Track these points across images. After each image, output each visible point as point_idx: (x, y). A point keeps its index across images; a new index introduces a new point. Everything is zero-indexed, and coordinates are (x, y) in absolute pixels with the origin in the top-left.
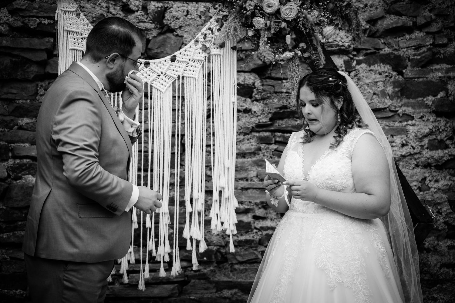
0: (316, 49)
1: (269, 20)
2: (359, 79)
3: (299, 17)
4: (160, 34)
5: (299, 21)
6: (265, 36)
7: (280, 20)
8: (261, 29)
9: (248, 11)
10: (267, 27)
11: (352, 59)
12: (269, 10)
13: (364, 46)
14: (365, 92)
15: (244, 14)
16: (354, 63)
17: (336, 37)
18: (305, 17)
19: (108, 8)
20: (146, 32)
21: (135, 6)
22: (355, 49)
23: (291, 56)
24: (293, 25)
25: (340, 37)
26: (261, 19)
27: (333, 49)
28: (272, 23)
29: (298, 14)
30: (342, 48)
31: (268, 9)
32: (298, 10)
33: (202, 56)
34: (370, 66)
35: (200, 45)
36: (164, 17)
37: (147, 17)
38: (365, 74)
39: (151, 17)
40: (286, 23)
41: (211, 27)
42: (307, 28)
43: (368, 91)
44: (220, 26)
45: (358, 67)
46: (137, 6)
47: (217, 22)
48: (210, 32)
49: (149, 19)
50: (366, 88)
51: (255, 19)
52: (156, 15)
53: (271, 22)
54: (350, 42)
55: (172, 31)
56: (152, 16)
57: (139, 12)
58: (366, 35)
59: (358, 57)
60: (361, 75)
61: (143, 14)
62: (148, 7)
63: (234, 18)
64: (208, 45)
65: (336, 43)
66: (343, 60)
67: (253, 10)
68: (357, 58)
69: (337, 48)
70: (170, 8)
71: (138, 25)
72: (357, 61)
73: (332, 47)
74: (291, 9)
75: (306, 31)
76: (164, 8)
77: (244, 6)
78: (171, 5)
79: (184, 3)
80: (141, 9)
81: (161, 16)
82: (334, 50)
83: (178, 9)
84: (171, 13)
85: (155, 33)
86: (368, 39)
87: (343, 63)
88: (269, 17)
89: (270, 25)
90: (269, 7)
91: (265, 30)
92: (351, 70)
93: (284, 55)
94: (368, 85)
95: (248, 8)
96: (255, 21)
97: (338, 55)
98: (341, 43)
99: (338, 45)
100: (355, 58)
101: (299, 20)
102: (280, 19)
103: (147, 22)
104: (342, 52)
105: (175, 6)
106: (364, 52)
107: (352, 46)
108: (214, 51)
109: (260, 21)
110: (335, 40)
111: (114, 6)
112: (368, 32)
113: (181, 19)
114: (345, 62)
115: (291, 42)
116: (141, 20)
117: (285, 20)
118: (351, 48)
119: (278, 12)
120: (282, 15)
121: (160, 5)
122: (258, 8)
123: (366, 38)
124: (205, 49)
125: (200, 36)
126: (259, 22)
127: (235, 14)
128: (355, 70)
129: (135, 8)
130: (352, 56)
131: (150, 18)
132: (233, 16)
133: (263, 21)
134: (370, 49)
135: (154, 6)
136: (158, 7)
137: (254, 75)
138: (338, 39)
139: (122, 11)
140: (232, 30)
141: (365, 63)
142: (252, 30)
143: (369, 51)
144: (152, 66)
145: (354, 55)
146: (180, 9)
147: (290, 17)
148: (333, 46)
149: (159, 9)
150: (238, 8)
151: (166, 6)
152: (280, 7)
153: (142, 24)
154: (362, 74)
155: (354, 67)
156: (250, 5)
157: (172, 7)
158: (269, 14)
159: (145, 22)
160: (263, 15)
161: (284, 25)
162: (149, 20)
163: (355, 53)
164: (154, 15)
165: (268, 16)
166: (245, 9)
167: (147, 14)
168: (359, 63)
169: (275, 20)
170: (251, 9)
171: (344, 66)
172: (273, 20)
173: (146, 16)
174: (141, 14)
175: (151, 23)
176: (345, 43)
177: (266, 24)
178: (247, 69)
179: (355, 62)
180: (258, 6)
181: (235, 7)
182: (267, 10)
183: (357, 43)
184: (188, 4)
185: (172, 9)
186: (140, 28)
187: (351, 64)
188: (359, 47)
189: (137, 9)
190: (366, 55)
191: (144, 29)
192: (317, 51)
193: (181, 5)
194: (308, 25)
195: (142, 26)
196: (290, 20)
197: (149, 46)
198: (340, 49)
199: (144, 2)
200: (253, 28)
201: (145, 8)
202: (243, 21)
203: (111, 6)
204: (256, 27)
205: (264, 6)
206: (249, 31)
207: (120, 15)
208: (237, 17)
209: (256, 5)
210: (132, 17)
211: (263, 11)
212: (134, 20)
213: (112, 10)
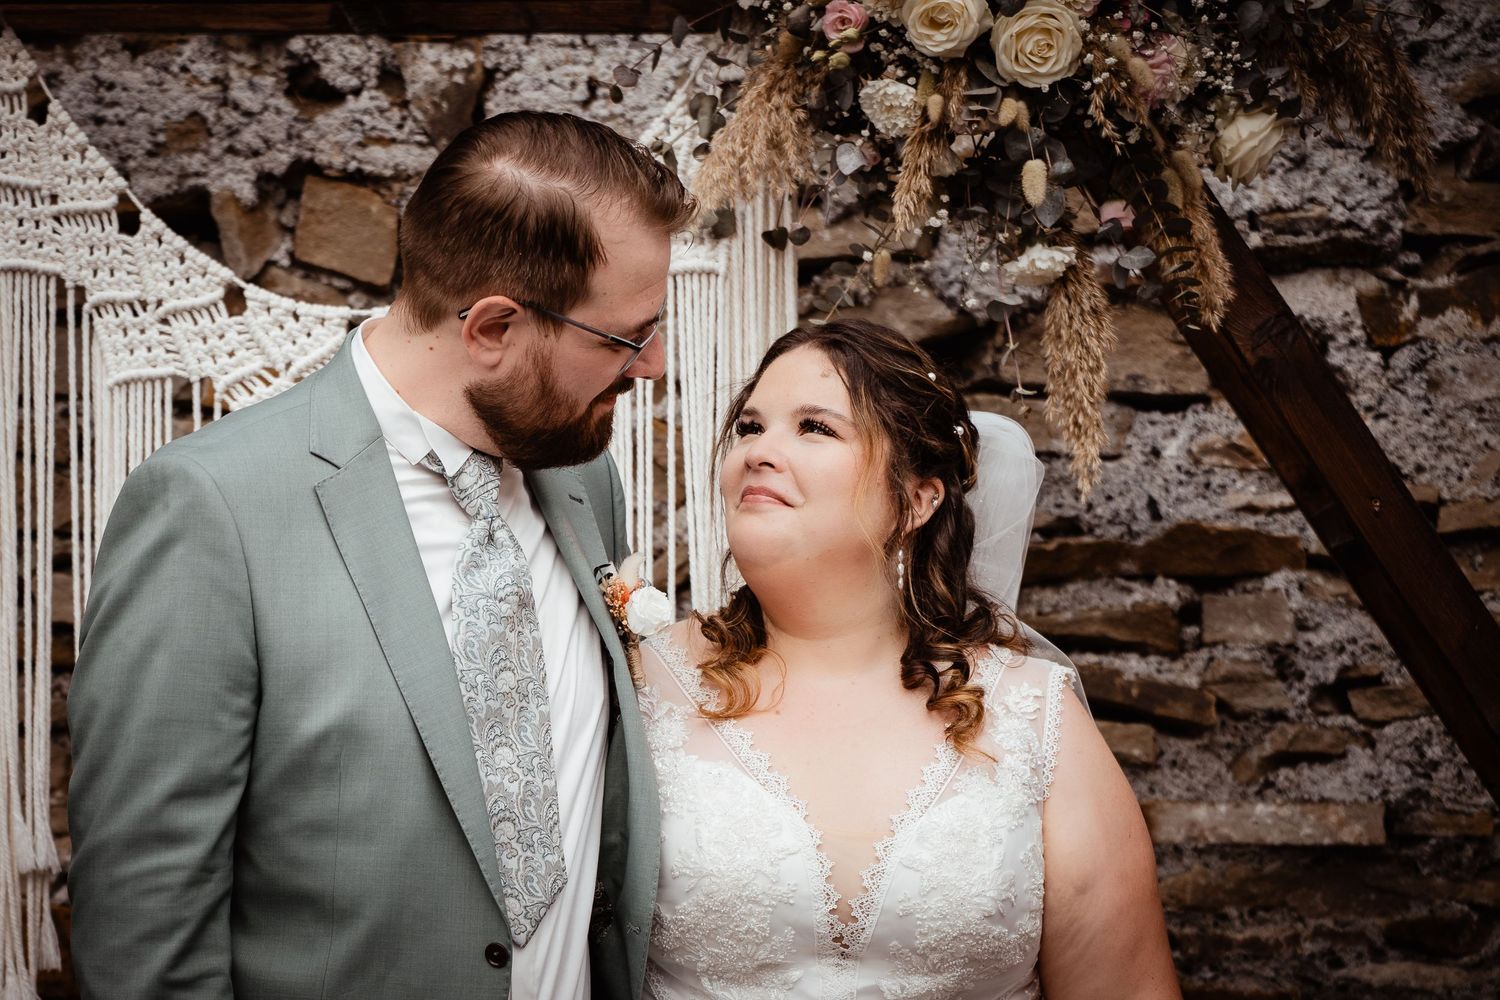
0: (1182, 229)
1: (939, 91)
2: (1433, 385)
3: (1087, 72)
5: (1091, 91)
6: (917, 169)
7: (993, 90)
8: (901, 139)
9: (833, 50)
10: (927, 127)
11: (1397, 286)
12: (937, 43)
13: (1457, 224)
14: (1466, 447)
15: (815, 67)
16: (1410, 308)
17: (1317, 184)
19: (223, 82)
20: (396, 187)
21: (344, 68)
22: (1409, 241)
23: (1061, 269)
24: (1062, 111)
25: (1337, 183)
26: (902, 88)
27: (1302, 240)
28: (953, 106)
29: (1081, 56)
30: (1348, 234)
31: (929, 37)
34: (1487, 322)
37: (404, 119)
38: (1462, 361)
39: (419, 116)
40: (1022, 105)
41: (668, 140)
42: (1129, 126)
43: (1480, 441)
44: (705, 130)
45: (1426, 327)
46: (357, 70)
47: (693, 112)
49: (409, 125)
50: (1472, 425)
51: (871, 89)
52: (445, 105)
53: (947, 98)
54: (1389, 206)
56: (425, 112)
57: (365, 94)
58: (1467, 173)
59: (1431, 279)
60: (1444, 363)
61: (385, 104)
62: (407, 74)
63: (770, 89)
65: (1317, 211)
66: (1352, 291)
67: (860, 47)
68: (1423, 283)
69: (1324, 236)
70: (507, 74)
71: (359, 154)
72: (1423, 295)
73: (1298, 233)
74: (1048, 32)
75: (1124, 138)
76: (479, 70)
77: (816, 26)
78: (514, 57)
79: (573, 46)
80: (373, 82)
81: (469, 110)
82: (1310, 246)
83: (544, 76)
84: (515, 92)
86: (1475, 188)
87: (1352, 306)
88: (938, 78)
89: (945, 114)
90: (935, 24)
91: (922, 139)
92: (1393, 341)
93: (1025, 262)
94: (1481, 410)
95: (834, 38)
96: (870, 97)
97: (1329, 272)
98: (1339, 214)
99: (1325, 223)
100: (1412, 282)
101: (1088, 85)
102: (991, 84)
103: (403, 142)
104: (1347, 253)
105: (532, 61)
106: (1459, 252)
107: (1398, 225)
109: (896, 96)
110: (1312, 200)
111: (248, 74)
112: (1473, 156)
114: (1363, 302)
115: (1049, 195)
116: (374, 134)
117: (1014, 89)
118: (1390, 236)
120: (1005, 63)
121: (464, 57)
122: (883, 32)
123: (1465, 185)
126: (892, 102)
127: (774, 68)
128: (1416, 340)
129: (344, 80)
130: (1396, 274)
131: (415, 120)
132: (764, 81)
133: (909, 97)
134: (1486, 240)
135: (436, 64)
136: (453, 70)
138: (1329, 192)
139: (289, 93)
140: (759, 145)
141: (1466, 306)
142: (859, 142)
143: (1482, 249)
145: (1411, 271)
146: (555, 74)
147: (1042, 70)
148: (1305, 226)
149: (459, 78)
150: (784, 37)
151: (489, 65)
152: (989, 22)
153: (377, 152)
154: (1449, 361)
155: (1411, 327)
156: (843, 21)
157: (519, 68)
158: (936, 60)
159: (393, 141)
160: (911, 67)
162: (412, 133)
163: (1414, 258)
164: (436, 105)
165: (934, 69)
166: (821, 41)
167: (404, 105)
168: (1433, 304)
169: (969, 86)
170: (848, 41)
171: (1359, 322)
172: (959, 91)
173: (396, 114)
174: (371, 105)
175: (420, 144)
176: (1360, 212)
177: (925, 110)
179: (1414, 301)
180: (887, 25)
181: (772, 33)
182: (928, 43)
183: (1420, 212)
184: (593, 48)
185: (516, 76)
186: (368, 168)
187: (1398, 312)
188: (1434, 228)
189: (354, 82)
190: (1464, 266)
191: (388, 173)
192: (1190, 238)
193: (561, 54)
194: (1133, 111)
195: (379, 159)
196: (1046, 88)
198: (1336, 243)
199: (389, 50)
200: (866, 133)
201: (391, 78)
202: (813, 102)
203: (234, 73)
204: (879, 126)
205: (909, 23)
206: (842, 148)
207: (278, 112)
208: (784, 84)
209: (872, 19)
210: (330, 120)
211: (910, 45)
212: (344, 136)
213: (239, 91)
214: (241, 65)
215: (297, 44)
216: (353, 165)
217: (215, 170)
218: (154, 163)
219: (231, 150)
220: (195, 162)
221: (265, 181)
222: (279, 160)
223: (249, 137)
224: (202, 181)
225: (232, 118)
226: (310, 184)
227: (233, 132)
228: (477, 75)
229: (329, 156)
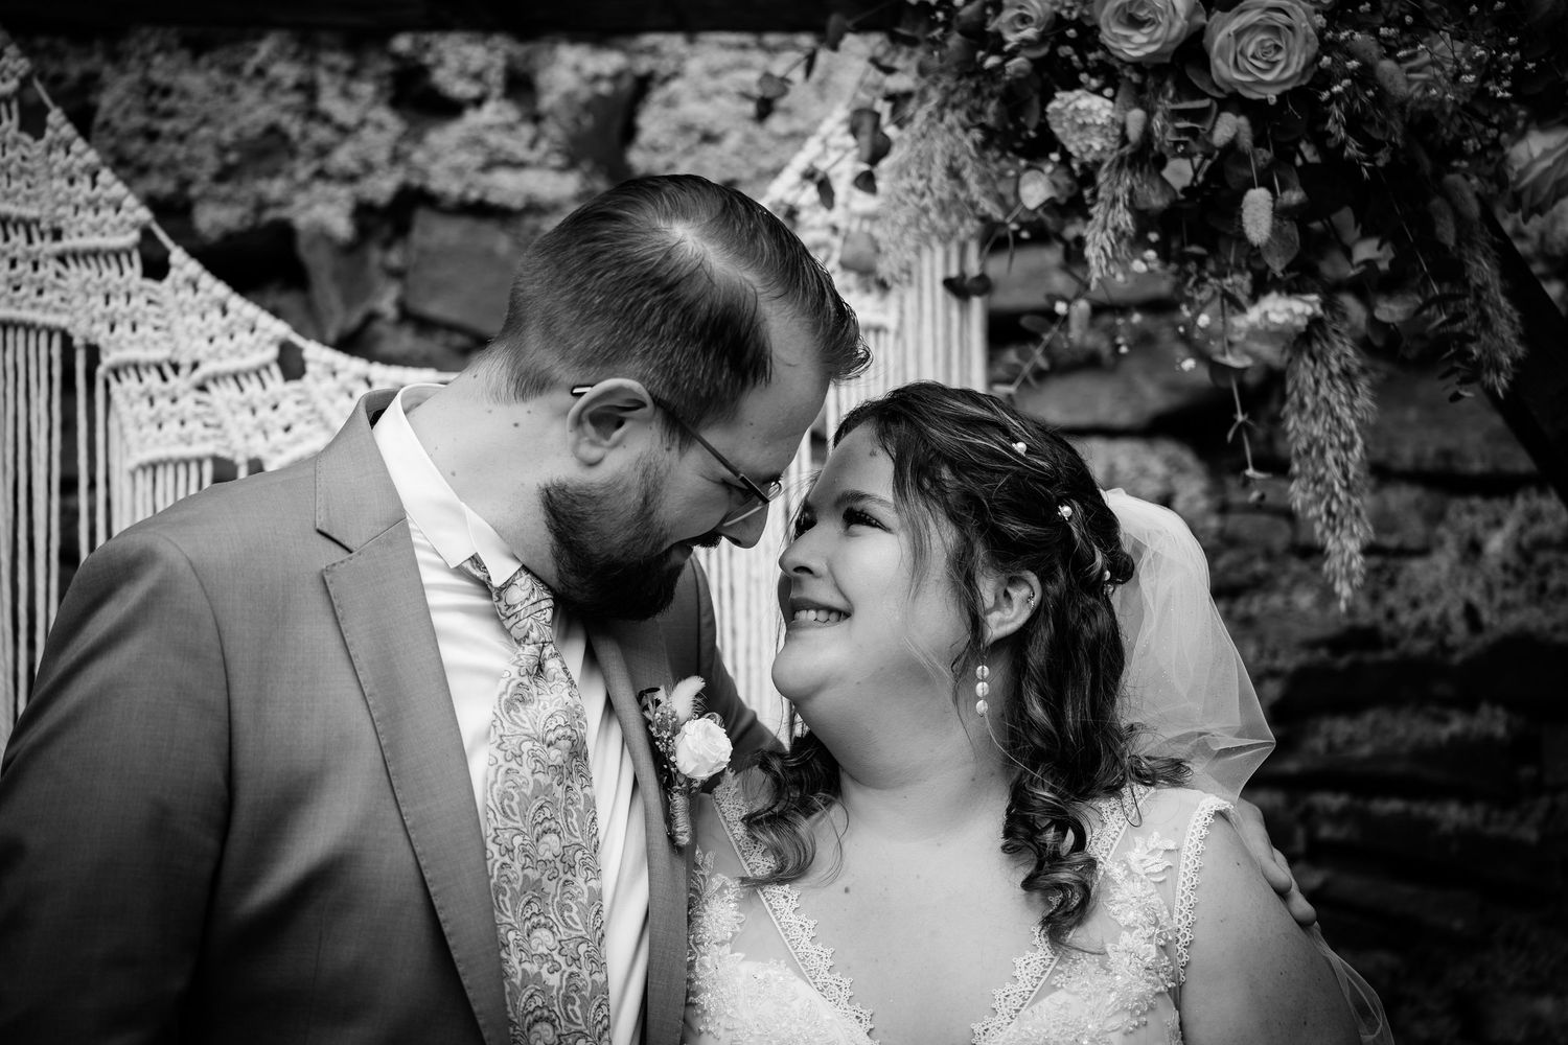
0: (1451, 270)
1: (1141, 104)
3: (1324, 79)
5: (1329, 102)
6: (1115, 200)
7: (1205, 103)
8: (1098, 164)
9: (1013, 54)
10: (1127, 150)
12: (1135, 45)
15: (990, 76)
18: (1365, 76)
19: (309, 89)
21: (461, 74)
23: (1301, 323)
26: (1097, 102)
28: (1157, 123)
29: (1317, 58)
31: (1127, 38)
32: (1320, 33)
36: (629, 133)
37: (537, 137)
39: (557, 133)
40: (1243, 120)
41: (822, 165)
42: (1379, 145)
44: (866, 154)
46: (477, 77)
47: (854, 131)
48: (811, 193)
49: (543, 144)
51: (1061, 102)
52: (587, 120)
53: (1150, 113)
56: (563, 128)
57: (489, 106)
61: (514, 119)
62: (542, 79)
63: (941, 106)
67: (1044, 51)
70: (666, 80)
71: (482, 180)
74: (1275, 30)
75: (1372, 160)
76: (629, 79)
77: (992, 26)
78: (672, 60)
80: (498, 90)
81: (617, 125)
83: (710, 85)
84: (675, 105)
88: (1140, 89)
89: (1147, 132)
90: (1135, 23)
91: (1120, 164)
93: (1254, 315)
95: (1012, 39)
96: (1059, 112)
101: (1326, 95)
102: (1204, 95)
103: (536, 165)
105: (694, 66)
109: (1089, 111)
111: (342, 80)
113: (732, 141)
115: (1276, 231)
116: (500, 155)
117: (1234, 101)
119: (1191, 51)
120: (1220, 68)
121: (610, 61)
122: (1071, 33)
126: (1086, 118)
127: (946, 79)
129: (461, 88)
131: (550, 138)
132: (935, 97)
133: (1105, 113)
135: (577, 68)
136: (597, 78)
137: (1169, 448)
139: (393, 104)
142: (1048, 168)
146: (722, 82)
147: (1268, 77)
149: (604, 88)
150: (955, 40)
151: (641, 70)
152: (1201, 19)
153: (504, 178)
156: (1023, 19)
157: (678, 75)
158: (1137, 65)
159: (524, 164)
160: (1109, 75)
161: (1228, 127)
162: (547, 155)
164: (577, 121)
165: (1135, 78)
166: (995, 43)
167: (536, 119)
169: (1177, 98)
170: (1026, 44)
172: (1166, 104)
173: (527, 131)
174: (496, 119)
175: (558, 169)
177: (1123, 127)
178: (1123, 417)
180: (1078, 24)
181: (938, 32)
182: (1125, 46)
185: (675, 86)
186: (494, 198)
189: (473, 90)
192: (1466, 283)
193: (729, 57)
194: (1383, 127)
195: (507, 187)
196: (1273, 100)
199: (519, 50)
200: (1055, 157)
201: (520, 86)
202: (990, 119)
203: (323, 78)
204: (1071, 148)
205: (1102, 22)
206: (1026, 176)
207: (380, 127)
208: (956, 98)
209: (1058, 16)
210: (445, 138)
211: (1104, 48)
212: (463, 158)
213: (330, 101)
214: (332, 69)
215: (403, 43)
216: (474, 195)
217: (301, 199)
218: (224, 189)
219: (321, 174)
220: (276, 188)
221: (364, 212)
222: (383, 187)
223: (343, 157)
224: (284, 213)
225: (321, 134)
226: (422, 217)
227: (323, 151)
228: (626, 84)
229: (444, 182)
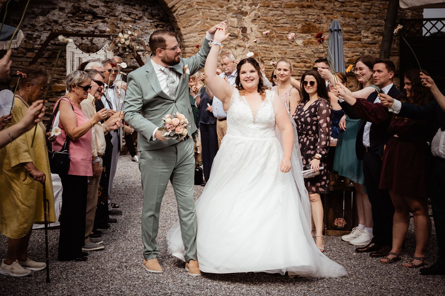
0: (134, 52)
4: (91, 45)
6: (121, 49)
9: (116, 42)
12: (122, 43)
16: (145, 54)
23: (128, 54)
24: (128, 46)
28: (123, 45)
33: (104, 53)
35: (104, 50)
36: (92, 41)
42: (132, 47)
47: (108, 44)
48: (106, 47)
55: (95, 44)
56: (89, 40)
57: (86, 39)
63: (113, 44)
64: (106, 50)
67: (118, 42)
70: (94, 39)
83: (96, 39)
85: (90, 45)
93: (126, 53)
104: (141, 51)
108: (107, 52)
114: (143, 53)
115: (128, 50)
119: (124, 43)
120: (126, 44)
124: (105, 51)
125: (104, 48)
126: (119, 45)
140: (112, 47)
144: (91, 55)
149: (91, 39)
150: (113, 41)
160: (121, 43)
161: (126, 46)
168: (146, 54)
173: (87, 41)
177: (121, 46)
184: (99, 38)
195: (87, 43)
197: (89, 48)
202: (115, 45)
206: (117, 47)
210: (84, 41)
213: (78, 39)
216: (85, 43)
219: (78, 42)
221: (80, 44)
222: (81, 43)
229: (83, 43)
